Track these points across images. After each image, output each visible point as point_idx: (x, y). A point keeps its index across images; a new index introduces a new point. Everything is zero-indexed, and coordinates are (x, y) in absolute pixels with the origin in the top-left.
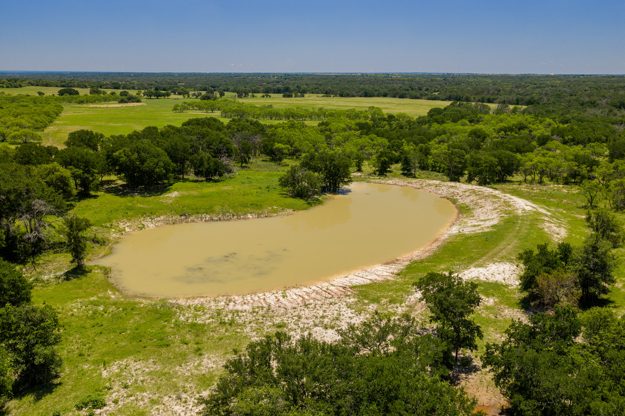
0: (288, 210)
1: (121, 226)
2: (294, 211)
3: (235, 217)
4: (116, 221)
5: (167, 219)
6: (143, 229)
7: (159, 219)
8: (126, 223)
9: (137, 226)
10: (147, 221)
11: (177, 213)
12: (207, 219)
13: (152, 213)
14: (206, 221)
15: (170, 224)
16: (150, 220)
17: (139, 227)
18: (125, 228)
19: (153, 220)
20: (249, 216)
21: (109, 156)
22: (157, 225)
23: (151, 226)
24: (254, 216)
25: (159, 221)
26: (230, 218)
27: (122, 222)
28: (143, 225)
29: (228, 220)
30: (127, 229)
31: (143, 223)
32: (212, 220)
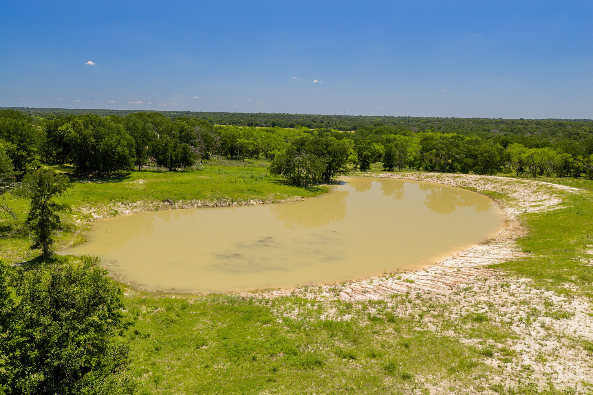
0: (295, 197)
1: (85, 211)
2: (302, 197)
3: (235, 203)
4: (76, 206)
5: (146, 204)
6: (117, 215)
7: (134, 204)
8: (91, 208)
9: (107, 212)
10: (120, 207)
11: (157, 199)
12: (199, 205)
13: (123, 198)
14: (198, 207)
15: (151, 210)
16: (123, 205)
17: (111, 214)
18: (91, 213)
19: (127, 206)
20: (252, 202)
21: (50, 133)
22: (134, 211)
23: (127, 212)
24: (258, 202)
25: (136, 207)
26: (230, 204)
27: (85, 207)
28: (116, 211)
29: (227, 206)
30: (95, 216)
31: (114, 208)
32: (206, 206)
